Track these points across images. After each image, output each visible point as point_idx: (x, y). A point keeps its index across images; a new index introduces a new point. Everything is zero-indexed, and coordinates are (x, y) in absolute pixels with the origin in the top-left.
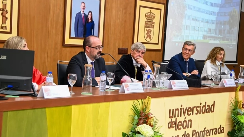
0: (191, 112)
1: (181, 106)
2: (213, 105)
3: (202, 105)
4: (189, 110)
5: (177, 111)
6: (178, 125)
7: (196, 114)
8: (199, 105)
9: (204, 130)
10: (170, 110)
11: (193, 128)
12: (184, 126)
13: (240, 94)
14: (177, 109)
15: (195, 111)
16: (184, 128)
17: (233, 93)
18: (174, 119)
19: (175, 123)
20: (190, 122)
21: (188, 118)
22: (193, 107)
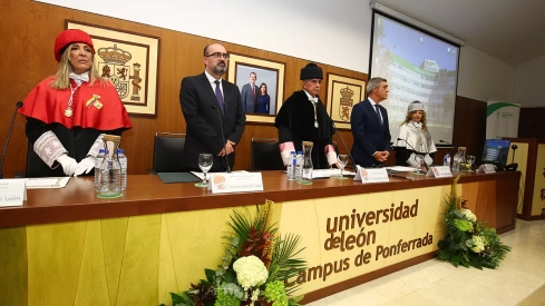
0: (374, 221)
1: (354, 211)
2: (416, 206)
3: (395, 208)
4: (370, 217)
5: (344, 221)
6: (348, 242)
7: (384, 221)
8: (390, 207)
9: (399, 244)
10: (329, 220)
11: (377, 243)
12: (361, 242)
13: (459, 188)
14: (346, 217)
15: (382, 217)
16: (359, 245)
17: (448, 187)
18: (338, 234)
19: (341, 240)
20: (371, 236)
21: (367, 229)
22: (379, 212)
